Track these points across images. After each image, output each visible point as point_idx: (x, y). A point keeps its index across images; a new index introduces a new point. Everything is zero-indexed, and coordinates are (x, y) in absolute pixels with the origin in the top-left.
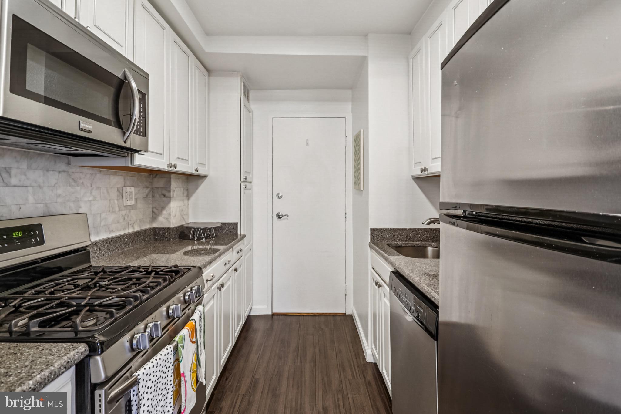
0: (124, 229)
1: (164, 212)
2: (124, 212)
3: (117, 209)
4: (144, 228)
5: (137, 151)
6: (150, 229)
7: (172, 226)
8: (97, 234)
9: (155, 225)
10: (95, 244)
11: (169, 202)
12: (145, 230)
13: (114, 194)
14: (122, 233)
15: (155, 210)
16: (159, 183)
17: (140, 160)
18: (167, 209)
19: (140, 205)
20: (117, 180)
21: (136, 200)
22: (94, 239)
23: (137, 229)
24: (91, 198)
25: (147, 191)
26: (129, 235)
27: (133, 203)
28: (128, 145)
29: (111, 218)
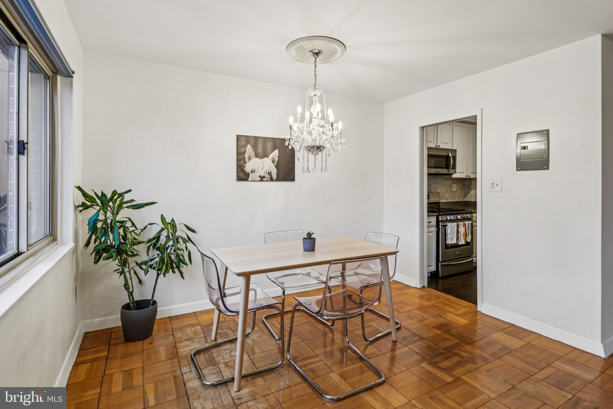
0: (452, 200)
1: (469, 195)
2: (452, 193)
3: (449, 192)
4: (460, 200)
5: (453, 174)
6: (463, 201)
7: (472, 201)
8: (442, 200)
9: (465, 200)
10: (442, 202)
11: (471, 190)
12: (461, 201)
13: (448, 187)
14: (451, 201)
15: (465, 194)
16: (467, 182)
17: (454, 176)
18: (470, 193)
19: (458, 191)
20: (449, 182)
21: (457, 189)
22: (441, 201)
23: (457, 200)
24: (441, 188)
25: (462, 185)
26: (454, 202)
27: (455, 190)
28: (450, 173)
29: (447, 195)
